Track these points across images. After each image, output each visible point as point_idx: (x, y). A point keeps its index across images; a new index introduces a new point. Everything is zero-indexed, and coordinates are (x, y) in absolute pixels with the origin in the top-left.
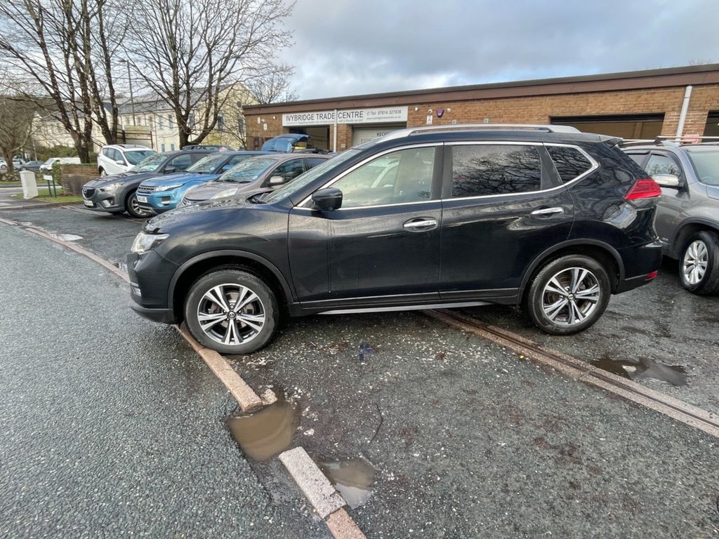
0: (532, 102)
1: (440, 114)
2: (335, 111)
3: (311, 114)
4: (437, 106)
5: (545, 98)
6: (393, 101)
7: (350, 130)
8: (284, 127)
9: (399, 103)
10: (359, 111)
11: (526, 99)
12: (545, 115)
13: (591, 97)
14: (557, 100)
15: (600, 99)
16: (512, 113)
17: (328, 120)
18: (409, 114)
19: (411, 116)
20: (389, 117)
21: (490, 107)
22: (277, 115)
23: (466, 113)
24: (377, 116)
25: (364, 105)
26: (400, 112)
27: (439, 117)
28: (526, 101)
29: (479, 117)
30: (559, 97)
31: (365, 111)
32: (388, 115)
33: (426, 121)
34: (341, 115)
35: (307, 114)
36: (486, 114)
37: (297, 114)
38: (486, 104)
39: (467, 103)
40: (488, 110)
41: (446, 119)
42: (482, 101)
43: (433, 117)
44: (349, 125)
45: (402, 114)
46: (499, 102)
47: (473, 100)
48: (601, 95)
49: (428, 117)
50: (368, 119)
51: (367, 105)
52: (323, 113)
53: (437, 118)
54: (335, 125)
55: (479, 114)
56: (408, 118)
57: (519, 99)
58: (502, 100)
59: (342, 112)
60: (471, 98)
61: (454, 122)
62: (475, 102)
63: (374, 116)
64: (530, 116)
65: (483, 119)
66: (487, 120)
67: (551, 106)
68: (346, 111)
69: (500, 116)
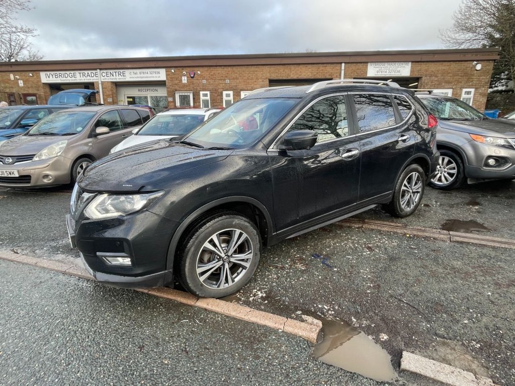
0: (257, 69)
1: (192, 76)
2: (98, 70)
3: (72, 72)
4: (189, 69)
5: (265, 66)
6: (152, 64)
7: (114, 87)
8: (43, 83)
9: (157, 66)
10: (121, 71)
11: (253, 67)
12: (266, 78)
13: (292, 67)
14: (273, 68)
15: (297, 68)
16: (245, 77)
17: (91, 78)
18: (167, 75)
19: (169, 76)
20: (150, 77)
21: (229, 72)
22: (35, 73)
23: (212, 75)
24: (139, 75)
25: (126, 67)
26: (159, 73)
27: (192, 77)
28: (253, 69)
29: (221, 78)
30: (273, 66)
31: (127, 72)
32: (149, 75)
33: (182, 80)
34: (104, 74)
35: (69, 72)
36: (226, 77)
37: (58, 73)
38: (226, 69)
39: (212, 68)
40: (228, 74)
41: (198, 79)
42: (223, 67)
43: (187, 77)
44: (113, 83)
45: (161, 75)
46: (235, 69)
47: (217, 66)
48: (297, 66)
49: (183, 78)
50: (130, 78)
51: (129, 66)
52: (86, 72)
53: (191, 78)
54: (100, 82)
56: (167, 78)
57: (248, 67)
58: (237, 67)
59: (105, 71)
60: (215, 65)
61: (204, 81)
62: (218, 67)
63: (136, 76)
64: (257, 79)
65: (225, 80)
66: (228, 81)
67: (269, 72)
68: (109, 71)
69: (237, 79)
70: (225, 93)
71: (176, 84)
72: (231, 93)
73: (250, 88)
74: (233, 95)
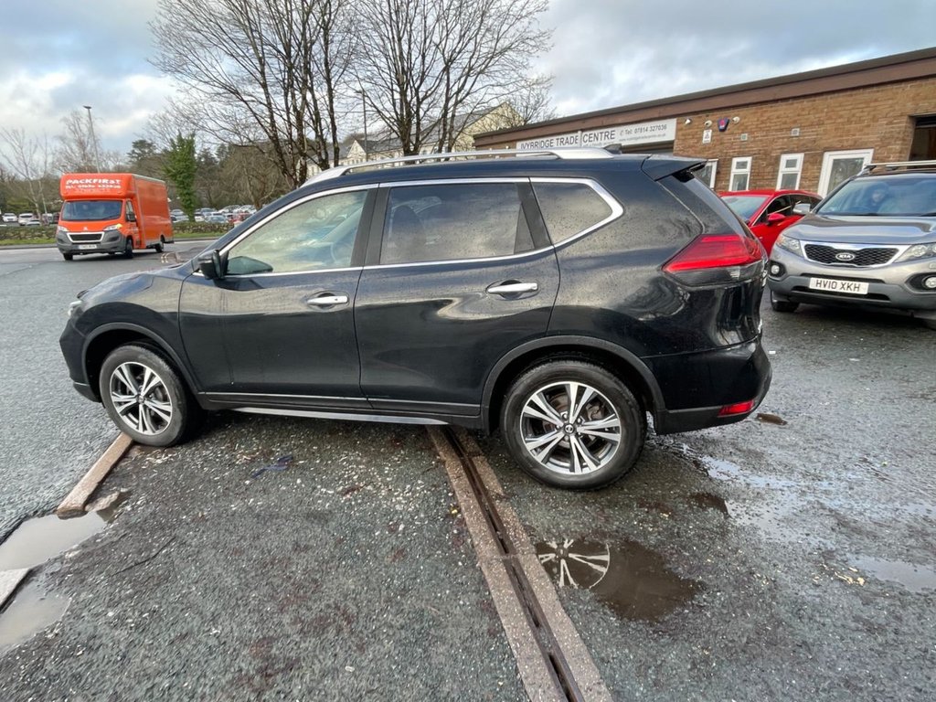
0: (879, 94)
1: (722, 127)
2: (580, 133)
3: (549, 139)
4: (718, 114)
5: (903, 85)
6: (655, 113)
9: (664, 115)
10: (609, 130)
11: (868, 90)
12: (902, 115)
14: (926, 86)
16: (841, 117)
18: (678, 130)
19: (680, 133)
20: (650, 137)
21: (803, 109)
22: (511, 144)
23: (763, 122)
24: (633, 135)
25: (616, 122)
26: (665, 127)
27: (723, 130)
29: (783, 126)
31: (618, 130)
32: (649, 133)
33: (701, 138)
34: (586, 138)
35: (545, 139)
36: (795, 122)
37: (534, 141)
38: (797, 105)
39: (765, 107)
40: (799, 115)
41: (732, 134)
42: (791, 101)
43: (713, 131)
45: (667, 131)
46: (818, 100)
47: (776, 101)
49: (705, 133)
50: (620, 140)
51: (621, 121)
52: (565, 136)
53: (719, 133)
55: (785, 123)
56: (677, 135)
57: (854, 92)
58: (824, 97)
59: (588, 133)
60: (771, 98)
61: (745, 137)
62: (780, 103)
63: (629, 136)
64: (875, 119)
65: (790, 129)
66: (796, 132)
67: (913, 99)
68: (593, 132)
69: (820, 123)
70: (785, 158)
71: (690, 147)
72: (799, 157)
73: (850, 143)
74: (804, 162)
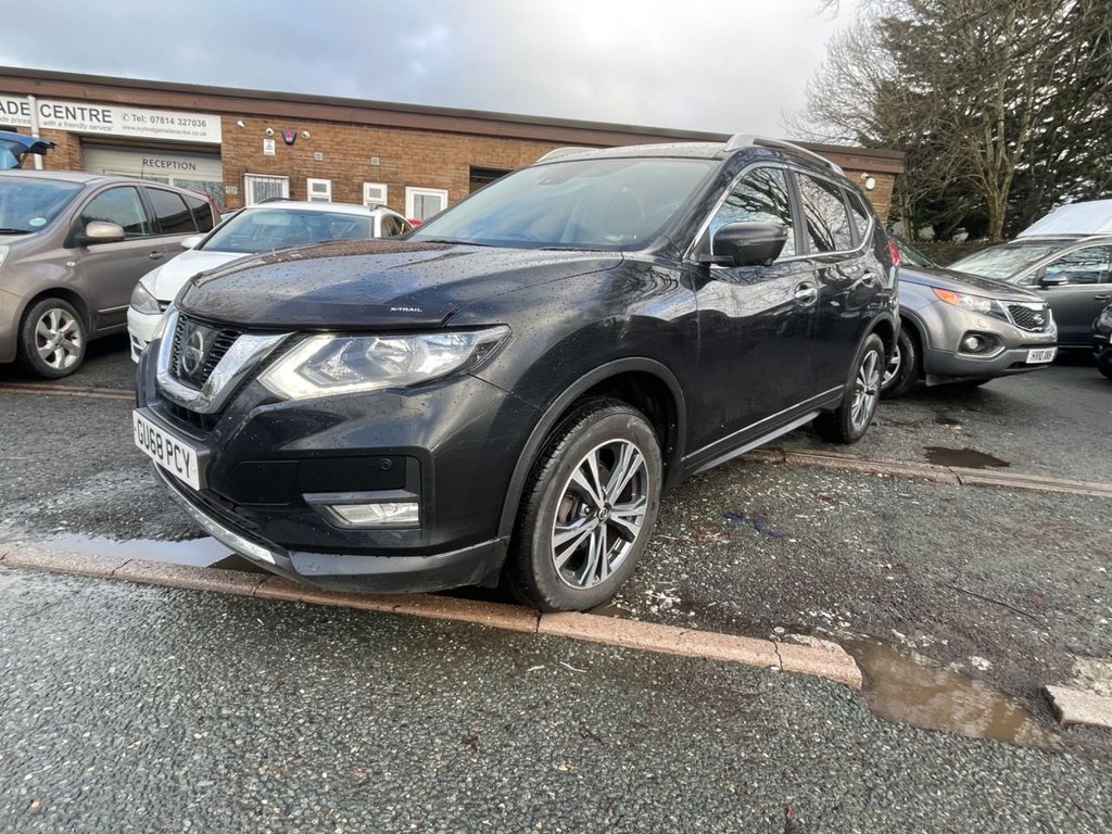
0: (445, 141)
1: (290, 139)
2: (31, 99)
4: (281, 123)
5: (462, 137)
6: (188, 102)
7: (76, 146)
9: (198, 106)
10: (100, 108)
11: (436, 135)
12: (465, 164)
13: (523, 144)
14: (480, 143)
16: (416, 154)
17: (8, 116)
18: (224, 132)
19: (230, 135)
20: (179, 132)
21: (379, 139)
23: (337, 144)
24: (149, 124)
25: (114, 99)
26: (204, 124)
27: (288, 144)
28: (434, 139)
29: (361, 152)
30: (481, 139)
31: (116, 113)
32: (176, 127)
33: (262, 148)
34: (48, 111)
36: (373, 150)
38: (372, 132)
39: (338, 128)
40: (376, 144)
41: (302, 150)
42: (365, 128)
43: (277, 142)
44: (72, 134)
45: (209, 129)
46: (393, 134)
47: (350, 123)
48: (534, 144)
49: (266, 143)
50: (124, 128)
51: (121, 98)
53: (285, 146)
54: (34, 130)
55: (363, 149)
56: (223, 139)
57: (424, 133)
58: (398, 131)
59: (51, 103)
60: (347, 120)
61: (319, 156)
62: (353, 127)
63: (140, 125)
64: (445, 162)
65: (369, 157)
66: (376, 161)
67: (472, 152)
68: (63, 104)
69: (398, 157)
70: (367, 186)
71: (249, 156)
72: (383, 188)
73: (429, 181)
74: (388, 193)
